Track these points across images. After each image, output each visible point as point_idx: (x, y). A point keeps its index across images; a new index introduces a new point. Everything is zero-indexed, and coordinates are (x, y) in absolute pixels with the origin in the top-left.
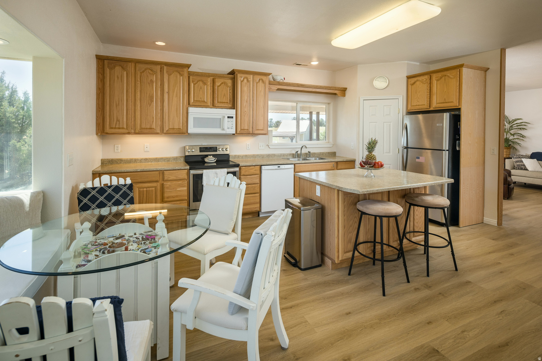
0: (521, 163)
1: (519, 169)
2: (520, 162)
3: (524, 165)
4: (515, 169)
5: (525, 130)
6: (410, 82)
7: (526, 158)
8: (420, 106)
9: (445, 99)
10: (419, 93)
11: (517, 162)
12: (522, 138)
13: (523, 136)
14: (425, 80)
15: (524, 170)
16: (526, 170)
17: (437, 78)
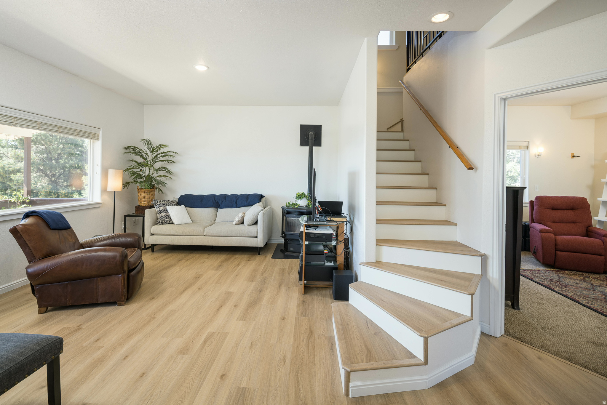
0: (165, 214)
1: (162, 224)
2: (164, 211)
3: (169, 217)
4: (157, 224)
5: (173, 163)
7: (172, 205)
11: (161, 212)
12: (169, 175)
13: (170, 173)
15: (170, 223)
16: (171, 223)
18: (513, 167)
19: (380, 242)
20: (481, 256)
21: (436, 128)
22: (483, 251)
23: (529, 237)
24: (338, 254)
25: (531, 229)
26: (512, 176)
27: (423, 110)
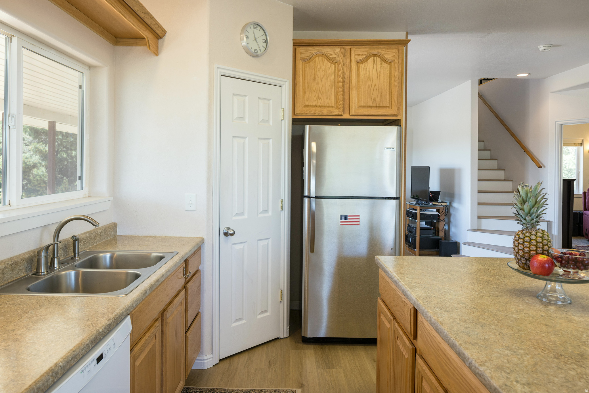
6: (301, 53)
8: (322, 109)
9: (375, 100)
10: (321, 81)
14: (336, 56)
17: (360, 57)
18: (571, 160)
19: (479, 217)
20: (548, 222)
21: (513, 137)
22: (548, 220)
23: (582, 224)
24: (440, 230)
25: (584, 216)
26: (570, 169)
27: (500, 120)
